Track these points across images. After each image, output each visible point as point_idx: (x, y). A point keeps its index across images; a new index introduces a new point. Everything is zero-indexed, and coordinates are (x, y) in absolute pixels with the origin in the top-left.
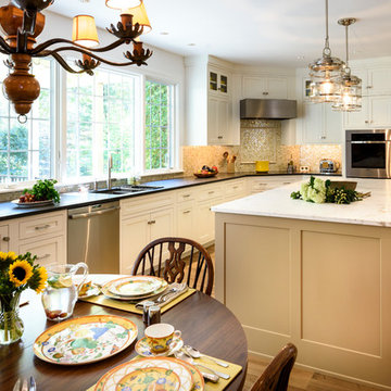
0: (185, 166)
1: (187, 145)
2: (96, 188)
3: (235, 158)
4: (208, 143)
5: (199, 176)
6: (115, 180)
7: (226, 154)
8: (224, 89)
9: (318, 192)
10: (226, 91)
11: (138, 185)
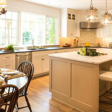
0: (60, 43)
1: (61, 37)
2: (29, 48)
3: (78, 41)
4: (67, 36)
5: (64, 47)
6: (35, 46)
7: (75, 40)
8: (74, 19)
9: (83, 52)
10: (74, 20)
11: (42, 48)
